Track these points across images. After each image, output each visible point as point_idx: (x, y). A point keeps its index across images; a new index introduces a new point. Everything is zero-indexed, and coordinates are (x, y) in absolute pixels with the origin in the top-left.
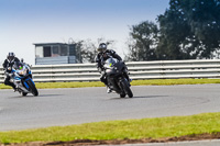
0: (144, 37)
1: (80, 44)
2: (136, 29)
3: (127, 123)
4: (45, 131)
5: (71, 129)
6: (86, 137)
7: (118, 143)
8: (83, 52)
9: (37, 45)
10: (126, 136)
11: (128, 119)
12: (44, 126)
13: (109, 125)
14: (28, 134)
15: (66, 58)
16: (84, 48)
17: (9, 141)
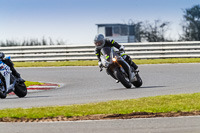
0: (196, 19)
1: (139, 25)
2: (189, 12)
3: (180, 97)
4: (106, 104)
5: (130, 103)
6: (143, 110)
7: (172, 115)
8: (142, 33)
9: (99, 26)
10: (179, 109)
11: (181, 94)
12: (105, 100)
13: (165, 99)
14: (90, 107)
15: (126, 37)
16: (142, 28)
17: (72, 114)
